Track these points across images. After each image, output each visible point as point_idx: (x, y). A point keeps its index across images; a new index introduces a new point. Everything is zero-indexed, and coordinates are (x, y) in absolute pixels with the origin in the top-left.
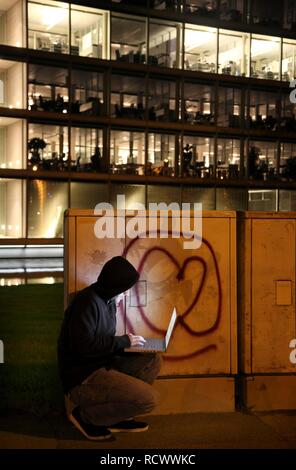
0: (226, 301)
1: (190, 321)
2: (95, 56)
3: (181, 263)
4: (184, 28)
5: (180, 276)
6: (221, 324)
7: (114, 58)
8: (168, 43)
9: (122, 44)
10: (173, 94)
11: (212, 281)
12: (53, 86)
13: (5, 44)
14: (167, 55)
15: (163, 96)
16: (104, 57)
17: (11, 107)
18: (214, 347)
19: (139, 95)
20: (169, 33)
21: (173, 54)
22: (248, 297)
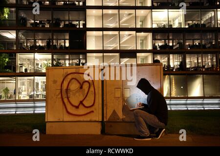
0: (97, 96)
1: (84, 103)
2: (180, 27)
3: (81, 83)
4: (217, 11)
5: (81, 87)
6: (95, 104)
7: (187, 27)
8: (211, 18)
9: (193, 21)
10: (214, 38)
11: (92, 89)
12: (165, 40)
13: (146, 27)
14: (211, 22)
15: (210, 39)
16: (182, 27)
17: (148, 49)
18: (93, 112)
19: (201, 39)
20: (211, 14)
21: (213, 22)
22: (105, 95)
